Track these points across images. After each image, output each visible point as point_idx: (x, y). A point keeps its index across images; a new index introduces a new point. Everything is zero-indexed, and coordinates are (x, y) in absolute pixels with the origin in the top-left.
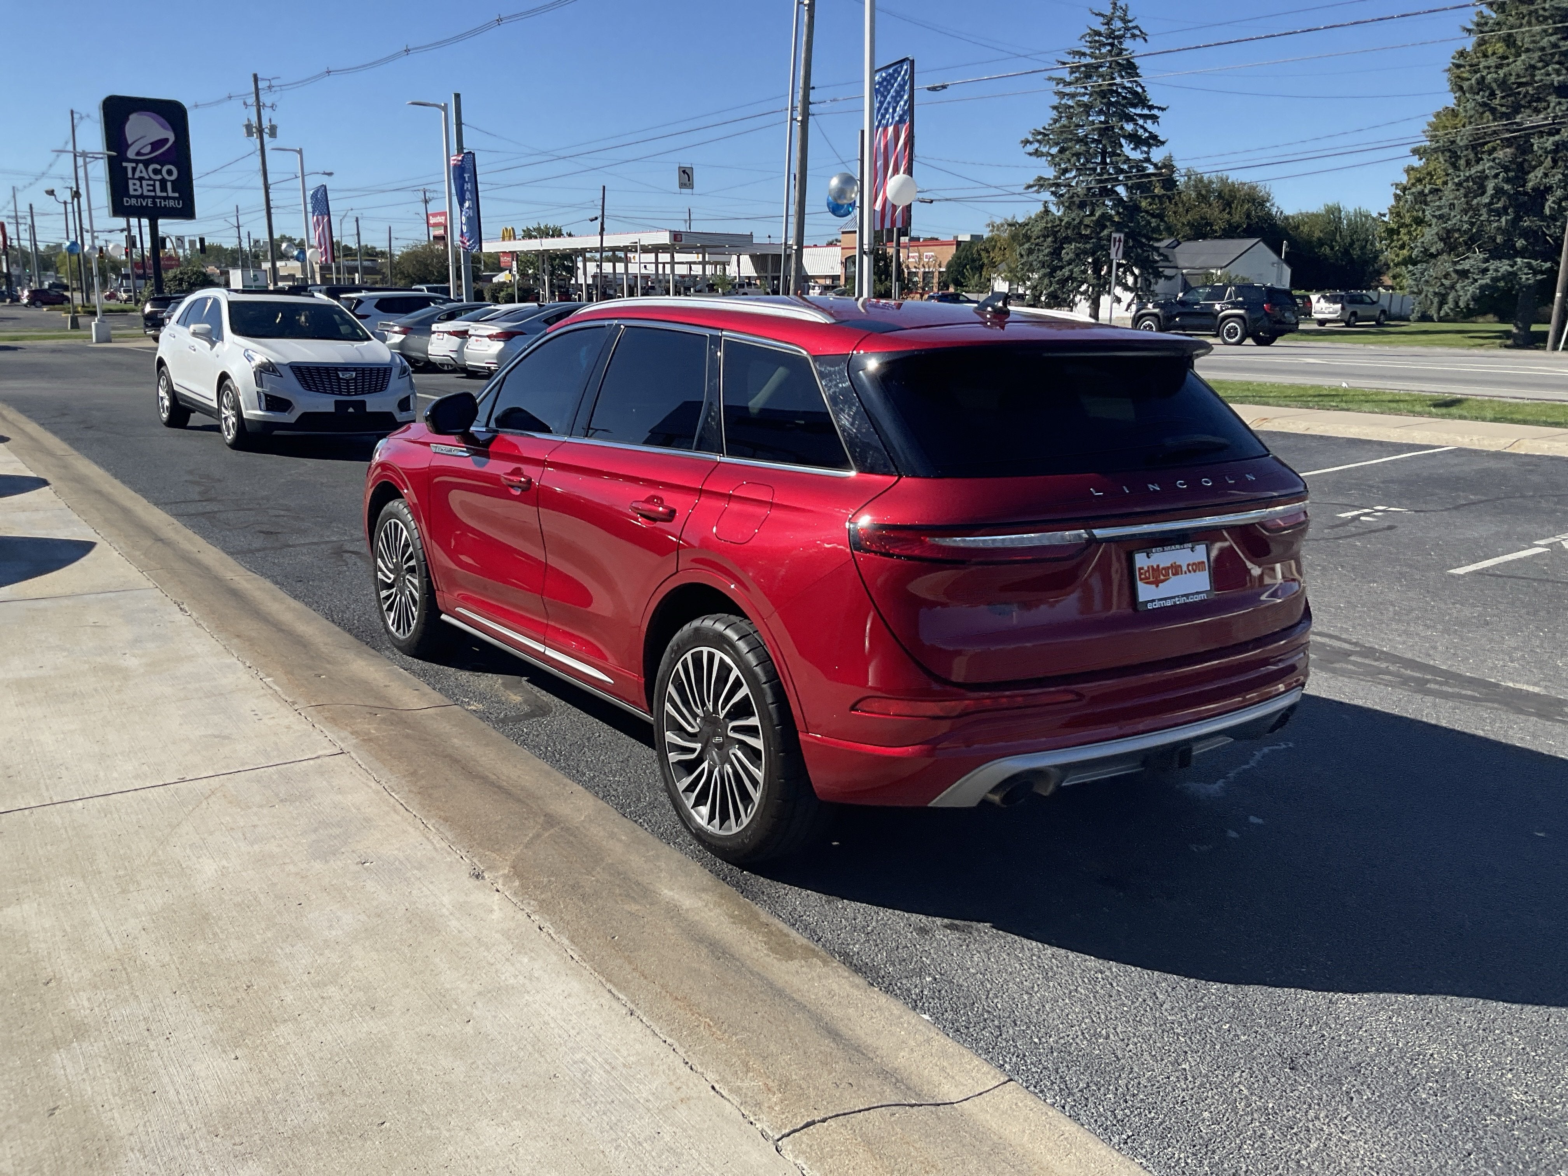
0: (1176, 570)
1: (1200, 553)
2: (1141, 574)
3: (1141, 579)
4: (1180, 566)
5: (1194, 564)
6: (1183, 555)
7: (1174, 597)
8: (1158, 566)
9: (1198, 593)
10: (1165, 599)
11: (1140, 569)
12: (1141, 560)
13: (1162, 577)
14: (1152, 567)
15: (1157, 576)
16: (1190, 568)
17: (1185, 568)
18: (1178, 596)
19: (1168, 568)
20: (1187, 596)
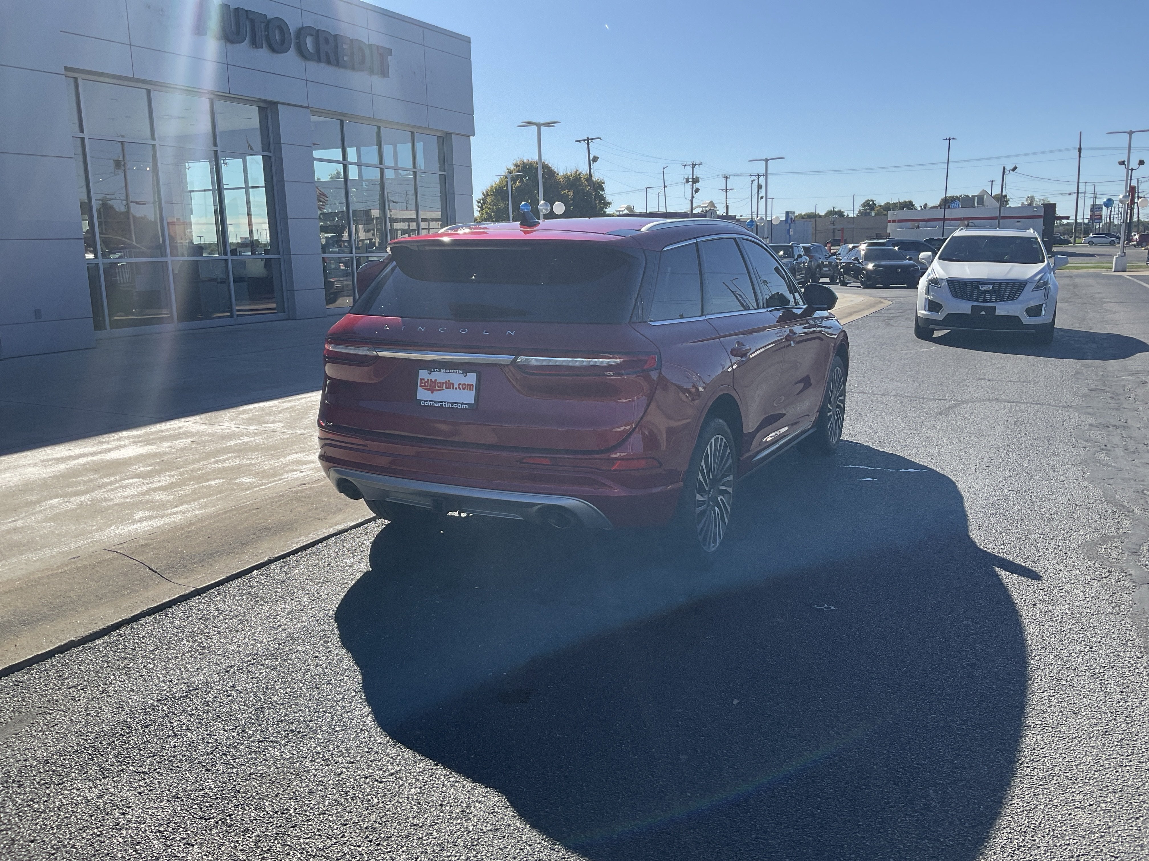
0: (449, 385)
1: (471, 378)
2: (421, 383)
3: (421, 386)
4: (453, 384)
5: (465, 384)
6: (457, 378)
7: (442, 402)
8: (436, 380)
9: (463, 403)
10: (435, 402)
11: (421, 379)
12: (423, 374)
13: (437, 388)
14: (431, 380)
15: (433, 386)
16: (461, 386)
17: (456, 386)
18: (445, 402)
19: (443, 383)
20: (452, 403)
